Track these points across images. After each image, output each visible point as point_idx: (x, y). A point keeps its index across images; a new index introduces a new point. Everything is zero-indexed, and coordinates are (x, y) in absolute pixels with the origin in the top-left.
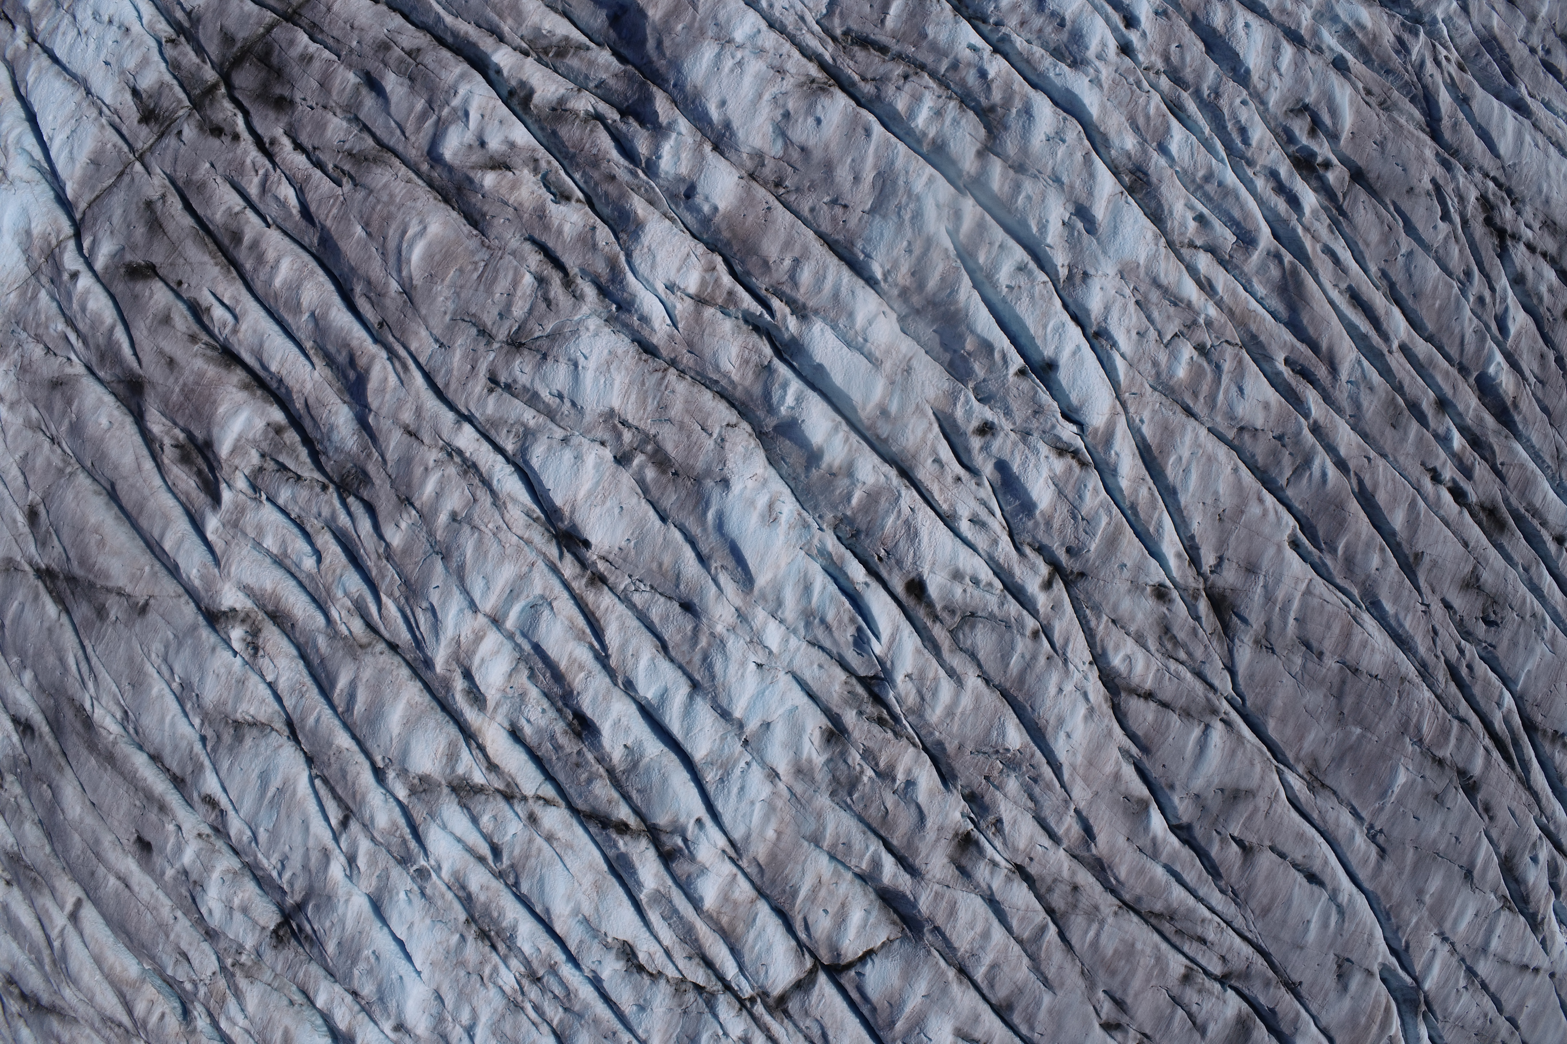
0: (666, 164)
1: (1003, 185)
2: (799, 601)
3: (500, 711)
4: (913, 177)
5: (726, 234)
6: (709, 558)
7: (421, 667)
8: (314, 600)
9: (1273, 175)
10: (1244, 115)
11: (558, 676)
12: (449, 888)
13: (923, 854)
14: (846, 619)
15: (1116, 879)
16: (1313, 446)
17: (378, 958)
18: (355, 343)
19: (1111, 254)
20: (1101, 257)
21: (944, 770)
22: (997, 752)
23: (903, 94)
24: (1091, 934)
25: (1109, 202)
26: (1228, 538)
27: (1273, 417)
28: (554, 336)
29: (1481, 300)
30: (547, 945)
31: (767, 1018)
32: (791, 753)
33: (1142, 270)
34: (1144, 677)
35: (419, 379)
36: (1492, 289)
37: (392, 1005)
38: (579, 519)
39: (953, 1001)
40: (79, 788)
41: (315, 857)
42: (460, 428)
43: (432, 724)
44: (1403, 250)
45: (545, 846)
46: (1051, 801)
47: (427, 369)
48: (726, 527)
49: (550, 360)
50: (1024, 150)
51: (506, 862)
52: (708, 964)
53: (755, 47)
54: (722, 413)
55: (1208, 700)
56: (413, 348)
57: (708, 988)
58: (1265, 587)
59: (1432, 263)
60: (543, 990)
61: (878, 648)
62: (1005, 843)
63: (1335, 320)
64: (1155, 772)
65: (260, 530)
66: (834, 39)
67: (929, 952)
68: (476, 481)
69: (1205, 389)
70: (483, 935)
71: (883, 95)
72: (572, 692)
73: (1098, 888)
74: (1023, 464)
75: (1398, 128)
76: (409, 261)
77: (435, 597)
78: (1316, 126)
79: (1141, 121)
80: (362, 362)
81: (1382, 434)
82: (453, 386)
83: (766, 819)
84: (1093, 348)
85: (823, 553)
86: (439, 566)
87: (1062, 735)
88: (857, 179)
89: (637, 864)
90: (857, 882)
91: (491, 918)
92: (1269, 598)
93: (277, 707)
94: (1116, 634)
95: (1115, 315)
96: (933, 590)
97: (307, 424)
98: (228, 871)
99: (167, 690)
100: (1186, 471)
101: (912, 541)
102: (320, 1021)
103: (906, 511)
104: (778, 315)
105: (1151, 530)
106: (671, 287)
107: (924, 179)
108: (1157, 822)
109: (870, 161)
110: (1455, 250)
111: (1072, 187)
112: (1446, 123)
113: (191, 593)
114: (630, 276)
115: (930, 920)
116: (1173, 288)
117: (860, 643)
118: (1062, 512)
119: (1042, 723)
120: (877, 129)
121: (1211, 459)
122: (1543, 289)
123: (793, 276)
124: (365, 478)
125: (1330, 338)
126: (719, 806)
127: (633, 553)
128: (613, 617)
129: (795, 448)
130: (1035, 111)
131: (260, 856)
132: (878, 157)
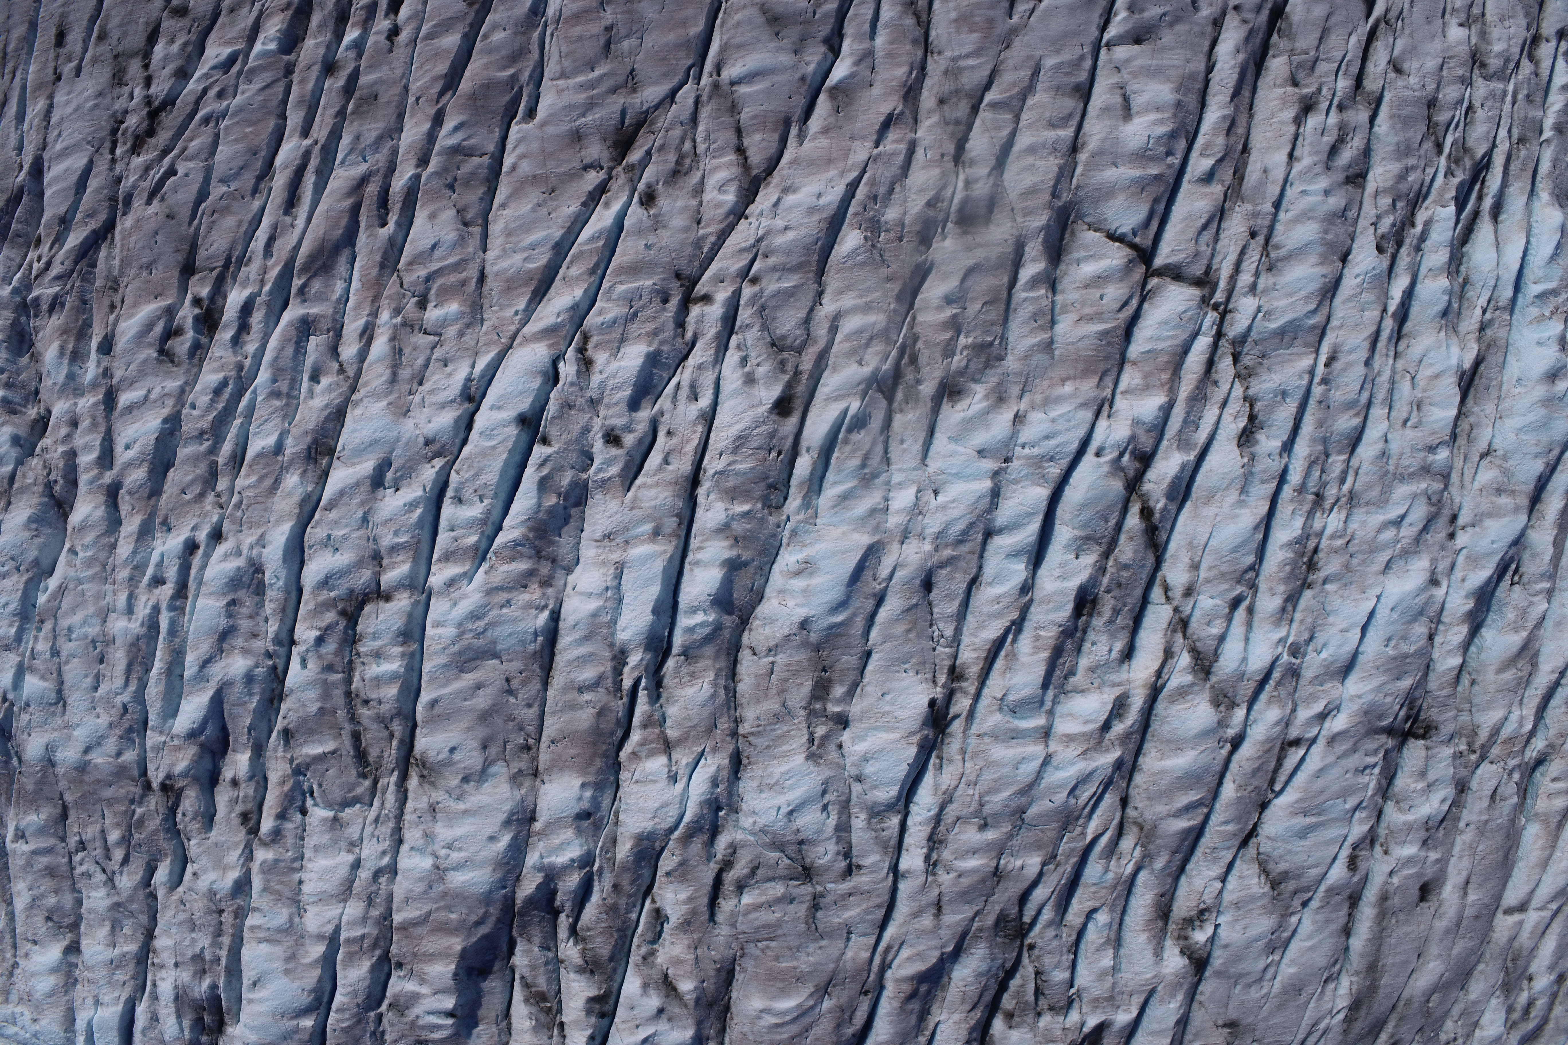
0: (574, 852)
1: (401, 562)
2: (860, 497)
3: (1118, 680)
4: (445, 642)
5: (598, 763)
6: (875, 595)
7: (1126, 769)
8: (1129, 892)
9: (236, 341)
10: (204, 400)
11: (1057, 652)
12: (1292, 620)
13: (1000, 249)
14: (848, 448)
15: (911, 73)
16: (439, 154)
17: (1389, 639)
18: (896, 1004)
19: (395, 433)
20: (404, 440)
21: (919, 279)
22: (873, 246)
23: (382, 695)
24: (970, 62)
25: (353, 464)
26: (564, 174)
27: (439, 205)
28: (778, 845)
29: (220, 95)
30: (1285, 508)
31: (1223, 284)
32: (991, 416)
33: (392, 398)
34: (727, 165)
35: (890, 931)
36: (205, 91)
37: (1419, 601)
38: (916, 724)
39: (1104, 140)
40: (1414, 976)
41: (1341, 747)
42: (907, 872)
43: (1166, 728)
44: (224, 189)
45: (1204, 566)
46: (882, 173)
47: (877, 932)
48: (841, 599)
49: (801, 837)
50: (359, 564)
51: (1239, 590)
52: (1210, 364)
53: (427, 844)
54: (748, 666)
55: (710, 98)
56: (868, 954)
57: (1230, 350)
58: (583, 115)
59: (218, 157)
60: (1324, 485)
61: (855, 406)
62: (944, 187)
63: (321, 207)
64: (800, 101)
65: (1101, 976)
66: (375, 782)
67: (1077, 188)
68: (942, 828)
69: (453, 278)
70: (1312, 566)
71: (394, 711)
72: (1062, 632)
73: (928, 82)
74: (620, 388)
75: (125, 263)
76: (799, 1006)
77: (1060, 797)
78: (172, 332)
79: (268, 482)
80: (907, 988)
81: (388, 103)
82: (878, 901)
83: (1059, 400)
84: (484, 396)
85: (807, 503)
86: (1033, 811)
87: (823, 201)
88: (479, 686)
89: (1168, 480)
90: (1059, 288)
91: (1293, 569)
92: (590, 105)
93: (1238, 863)
94: (708, 214)
95: (443, 396)
96: (775, 392)
97: (988, 997)
98: (1400, 809)
99: (1285, 961)
100: (532, 247)
101: (746, 437)
102: (1473, 649)
103: (725, 459)
104: (636, 675)
105: (601, 243)
106: (673, 778)
107: (440, 631)
108: (840, 71)
109: (456, 686)
110: (194, 145)
111: (362, 503)
112: (94, 224)
113: (1191, 996)
114: (687, 818)
115: (1050, 206)
116: (388, 362)
117: (860, 422)
118: (636, 328)
119: (824, 225)
120: (425, 697)
121: (509, 233)
122: (175, 48)
123: (596, 684)
124: (1001, 920)
125: (339, 201)
126: (1074, 446)
127: (913, 661)
128: (977, 640)
129: (735, 586)
130: (321, 576)
131: (1370, 793)
132: (449, 681)
